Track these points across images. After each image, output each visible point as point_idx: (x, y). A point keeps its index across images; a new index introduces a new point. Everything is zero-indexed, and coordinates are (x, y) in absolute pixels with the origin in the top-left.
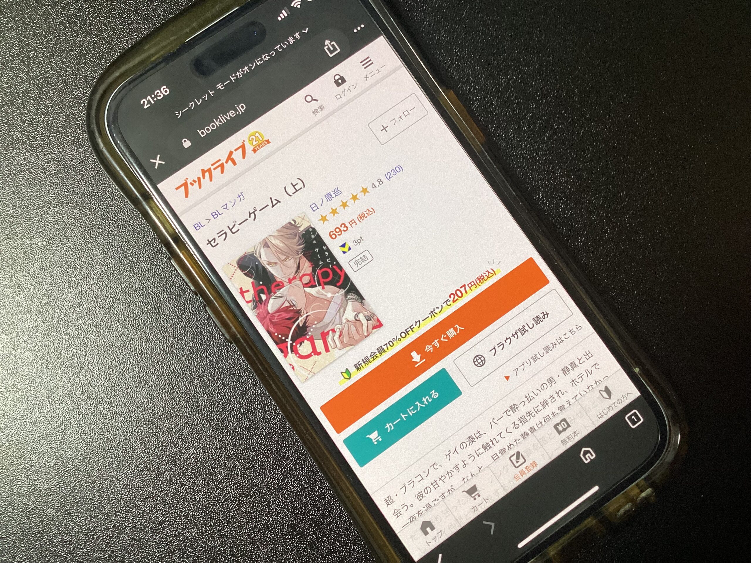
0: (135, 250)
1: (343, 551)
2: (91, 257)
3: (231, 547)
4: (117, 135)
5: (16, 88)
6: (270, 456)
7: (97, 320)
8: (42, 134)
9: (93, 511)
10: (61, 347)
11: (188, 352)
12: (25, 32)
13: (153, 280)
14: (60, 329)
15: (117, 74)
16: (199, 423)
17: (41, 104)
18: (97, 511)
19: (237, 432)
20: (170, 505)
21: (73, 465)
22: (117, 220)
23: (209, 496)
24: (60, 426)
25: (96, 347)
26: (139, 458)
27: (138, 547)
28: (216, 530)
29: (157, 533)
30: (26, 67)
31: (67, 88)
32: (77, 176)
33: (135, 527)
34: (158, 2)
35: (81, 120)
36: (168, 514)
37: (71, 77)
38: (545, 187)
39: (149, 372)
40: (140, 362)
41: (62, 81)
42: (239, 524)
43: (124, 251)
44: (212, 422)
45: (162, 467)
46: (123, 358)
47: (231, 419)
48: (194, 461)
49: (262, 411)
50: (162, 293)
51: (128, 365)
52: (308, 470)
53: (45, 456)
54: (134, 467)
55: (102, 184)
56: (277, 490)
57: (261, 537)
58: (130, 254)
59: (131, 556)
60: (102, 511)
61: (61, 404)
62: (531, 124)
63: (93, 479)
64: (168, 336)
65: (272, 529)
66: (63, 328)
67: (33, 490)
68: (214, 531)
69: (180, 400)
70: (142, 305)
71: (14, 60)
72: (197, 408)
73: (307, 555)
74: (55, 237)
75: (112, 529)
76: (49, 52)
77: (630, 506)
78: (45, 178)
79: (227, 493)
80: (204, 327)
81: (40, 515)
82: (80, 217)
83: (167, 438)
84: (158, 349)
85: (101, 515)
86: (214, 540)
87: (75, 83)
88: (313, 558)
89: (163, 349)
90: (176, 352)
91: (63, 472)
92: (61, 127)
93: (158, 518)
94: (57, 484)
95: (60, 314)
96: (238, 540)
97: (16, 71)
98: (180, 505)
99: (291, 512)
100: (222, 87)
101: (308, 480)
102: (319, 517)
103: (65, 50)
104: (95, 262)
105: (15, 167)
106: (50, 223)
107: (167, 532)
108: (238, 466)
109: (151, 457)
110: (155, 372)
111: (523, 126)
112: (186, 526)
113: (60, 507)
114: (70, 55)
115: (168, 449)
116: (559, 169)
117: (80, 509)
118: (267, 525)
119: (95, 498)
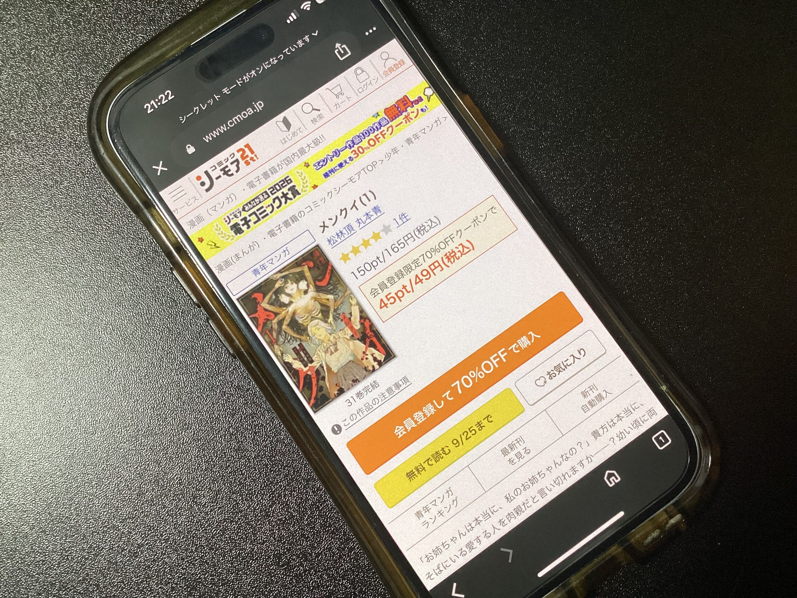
0: (128, 257)
1: (331, 585)
2: (82, 263)
3: (211, 575)
4: (119, 140)
5: (15, 86)
6: (258, 480)
7: (84, 329)
8: (39, 134)
9: (69, 530)
10: (45, 355)
11: (177, 367)
12: (28, 29)
13: (144, 290)
14: (45, 337)
15: (120, 77)
16: (184, 442)
17: (40, 103)
18: (73, 530)
19: (225, 453)
20: (151, 527)
21: (50, 480)
22: (110, 225)
23: (192, 519)
24: (39, 439)
25: (82, 357)
26: (121, 476)
27: (114, 571)
28: (197, 556)
29: (136, 557)
30: (26, 65)
31: (68, 88)
32: (72, 179)
33: (112, 549)
34: (166, 4)
35: (79, 121)
36: (147, 537)
37: (72, 77)
39: (136, 386)
40: (127, 374)
41: (63, 81)
42: (222, 551)
43: (116, 258)
44: (198, 442)
45: (144, 486)
46: (109, 370)
47: (219, 439)
48: (177, 482)
49: (252, 433)
51: (114, 378)
53: (22, 470)
54: (114, 485)
55: (97, 188)
57: (244, 565)
58: (123, 261)
59: (106, 580)
61: (42, 416)
62: (548, 142)
63: (71, 496)
64: (157, 349)
65: (256, 559)
66: (49, 336)
67: (7, 505)
68: (195, 557)
69: (166, 416)
70: (132, 314)
71: (14, 58)
72: (183, 426)
73: (292, 587)
74: (45, 241)
75: (88, 550)
76: (50, 51)
78: (39, 180)
79: (211, 517)
80: (195, 341)
81: (13, 532)
82: (73, 221)
83: (151, 456)
84: (146, 362)
85: (77, 534)
86: (194, 567)
87: (75, 84)
88: (298, 591)
89: (151, 362)
90: (164, 366)
91: (39, 487)
92: (58, 128)
93: (137, 541)
94: (33, 499)
95: (46, 321)
96: (219, 568)
97: (15, 69)
98: (160, 528)
99: (278, 541)
100: (228, 92)
101: (297, 507)
102: (307, 547)
103: (67, 50)
104: (86, 269)
105: (8, 167)
106: (41, 226)
108: (224, 489)
109: (133, 476)
110: (142, 386)
111: (540, 144)
112: (166, 551)
113: (34, 524)
114: (72, 54)
115: (151, 467)
116: (575, 190)
117: (56, 527)
118: (251, 553)
119: (72, 517)
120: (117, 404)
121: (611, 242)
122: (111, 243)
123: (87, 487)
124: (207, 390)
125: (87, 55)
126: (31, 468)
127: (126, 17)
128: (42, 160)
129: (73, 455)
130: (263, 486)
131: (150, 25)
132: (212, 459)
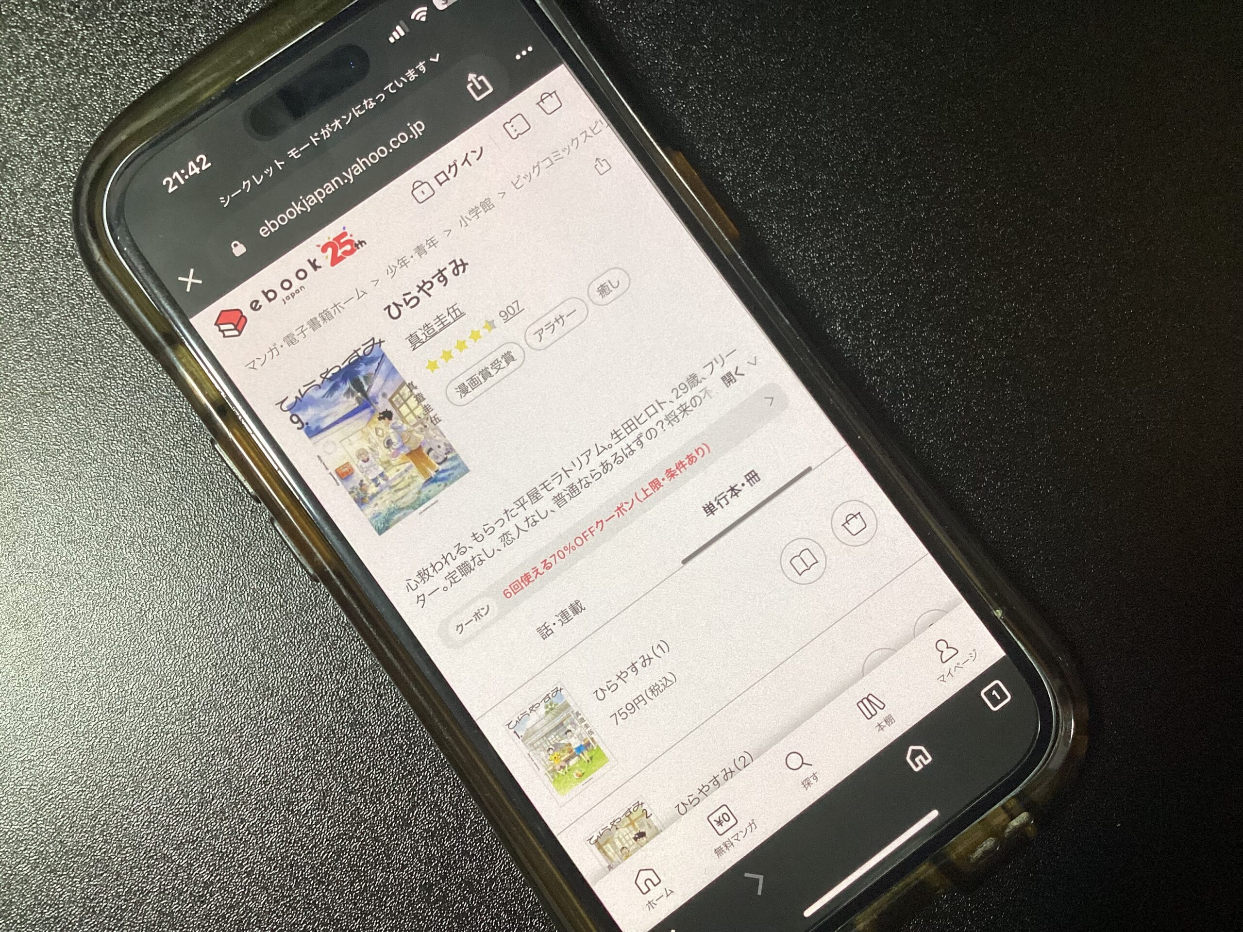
0: (160, 428)
2: (87, 442)
4: (123, 238)
7: (98, 547)
8: (6, 239)
9: (93, 866)
10: (38, 592)
11: (249, 598)
13: (189, 478)
14: (36, 562)
15: (123, 137)
16: (268, 717)
17: (5, 189)
19: (333, 730)
20: (223, 855)
21: (59, 790)
22: (130, 378)
23: (287, 838)
25: (97, 591)
26: (170, 776)
28: (300, 895)
29: (202, 902)
31: (47, 162)
32: (63, 307)
33: (163, 892)
34: (197, 18)
36: (218, 870)
37: (54, 145)
38: (844, 312)
39: (185, 632)
40: (170, 615)
41: (39, 151)
42: (337, 884)
43: (141, 430)
44: (290, 715)
45: (208, 791)
46: (141, 610)
47: (323, 709)
48: (261, 781)
49: (374, 696)
50: (206, 500)
51: (149, 622)
52: (454, 793)
53: (13, 776)
54: (160, 792)
55: (104, 320)
56: (402, 828)
57: (375, 906)
58: (152, 435)
60: (108, 866)
61: (39, 689)
62: (819, 207)
63: (93, 812)
64: (215, 571)
65: (393, 894)
66: (42, 561)
68: (296, 897)
69: (236, 678)
70: (172, 519)
72: (264, 692)
74: (27, 410)
75: (125, 895)
76: (16, 104)
77: (992, 843)
78: (11, 312)
79: (317, 833)
80: (275, 556)
81: (5, 875)
82: (69, 375)
83: (216, 742)
84: (199, 593)
85: (106, 872)
87: (60, 154)
89: (207, 593)
90: (229, 599)
91: (42, 802)
92: (37, 227)
93: (203, 877)
94: (33, 821)
95: (36, 537)
96: (336, 912)
98: (238, 855)
99: (426, 864)
100: (296, 155)
101: (453, 809)
102: (472, 871)
103: (44, 100)
104: (94, 451)
106: (19, 386)
107: (218, 899)
108: (335, 787)
109: (189, 775)
110: (195, 632)
111: (806, 210)
112: (249, 891)
113: (38, 861)
114: (52, 108)
115: (218, 760)
116: (867, 281)
117: (72, 864)
118: (385, 886)
119: (96, 845)
120: (158, 662)
121: (926, 360)
122: (132, 406)
123: (118, 797)
124: (298, 632)
125: (76, 107)
126: (28, 773)
127: (134, 43)
128: (13, 280)
129: (92, 748)
130: (397, 779)
131: (173, 53)
132: (314, 741)
